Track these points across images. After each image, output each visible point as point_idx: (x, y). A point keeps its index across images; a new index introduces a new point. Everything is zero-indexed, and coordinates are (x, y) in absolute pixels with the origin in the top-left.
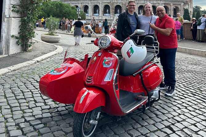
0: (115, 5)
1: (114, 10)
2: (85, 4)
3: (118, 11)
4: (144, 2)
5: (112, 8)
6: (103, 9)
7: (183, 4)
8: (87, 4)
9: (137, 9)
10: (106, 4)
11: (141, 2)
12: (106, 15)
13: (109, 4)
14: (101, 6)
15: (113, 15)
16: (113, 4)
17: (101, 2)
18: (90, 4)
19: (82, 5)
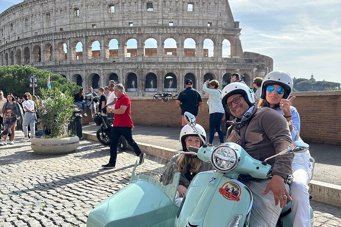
0: (146, 73)
1: (144, 82)
2: (92, 72)
3: (152, 83)
4: (194, 67)
5: (140, 78)
6: (124, 80)
7: (256, 69)
8: (96, 72)
9: (182, 79)
10: (130, 71)
11: (188, 68)
12: (132, 90)
13: (135, 71)
14: (121, 74)
15: (142, 90)
16: (142, 71)
17: (121, 69)
18: (102, 71)
19: (88, 74)
